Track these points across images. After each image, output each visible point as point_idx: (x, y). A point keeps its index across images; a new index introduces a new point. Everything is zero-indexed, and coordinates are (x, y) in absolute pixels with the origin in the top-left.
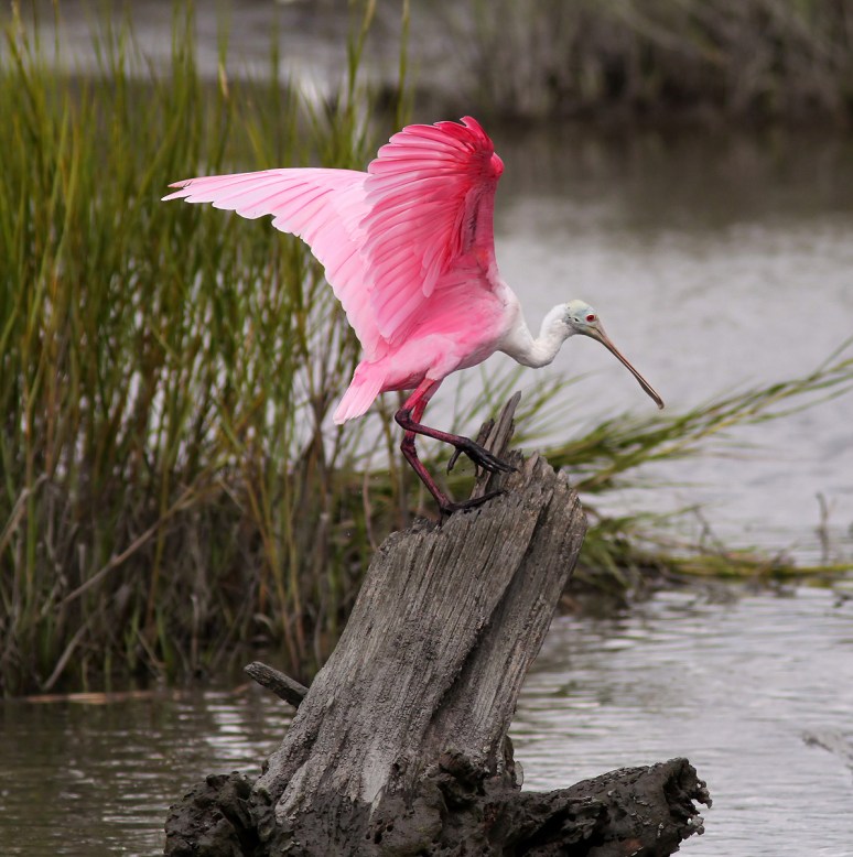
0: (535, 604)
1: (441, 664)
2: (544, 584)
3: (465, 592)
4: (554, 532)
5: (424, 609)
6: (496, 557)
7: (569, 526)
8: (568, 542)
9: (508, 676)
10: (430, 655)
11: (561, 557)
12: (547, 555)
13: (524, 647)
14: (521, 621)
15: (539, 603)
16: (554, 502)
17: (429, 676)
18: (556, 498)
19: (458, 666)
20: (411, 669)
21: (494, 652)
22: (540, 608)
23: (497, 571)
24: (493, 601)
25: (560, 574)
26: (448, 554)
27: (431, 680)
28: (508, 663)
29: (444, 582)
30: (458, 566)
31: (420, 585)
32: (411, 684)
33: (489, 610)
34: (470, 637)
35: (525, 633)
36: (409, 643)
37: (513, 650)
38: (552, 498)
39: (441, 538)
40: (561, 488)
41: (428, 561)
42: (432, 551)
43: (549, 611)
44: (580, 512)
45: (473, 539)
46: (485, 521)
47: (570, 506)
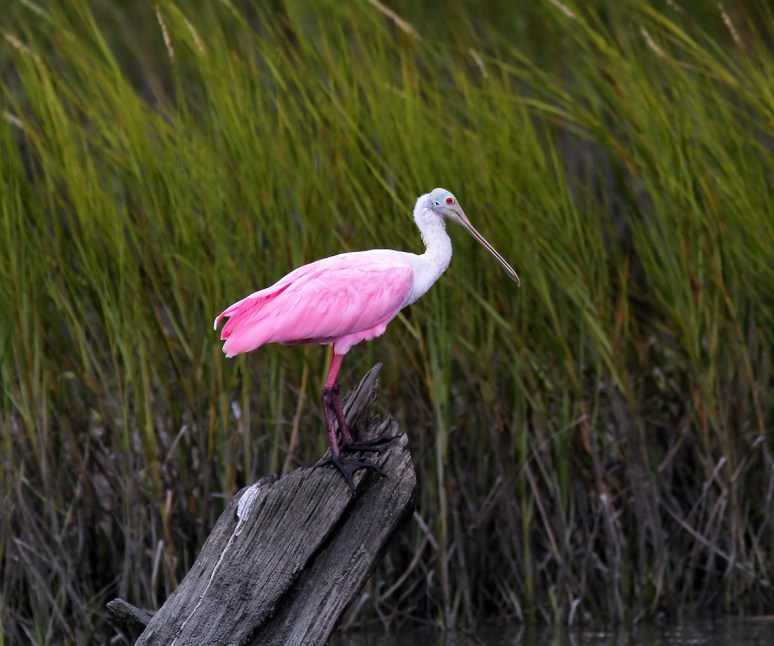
0: (355, 553)
1: (254, 604)
2: (366, 534)
3: (287, 540)
4: (384, 489)
5: (248, 556)
6: (320, 511)
7: (398, 484)
8: (394, 498)
9: (321, 616)
10: (245, 595)
11: (386, 511)
12: (373, 510)
13: (340, 591)
14: (341, 566)
15: (359, 552)
16: (389, 463)
17: (240, 615)
18: (391, 459)
19: (269, 605)
20: (223, 608)
21: (313, 594)
22: (359, 557)
23: (319, 523)
24: (310, 549)
25: (383, 527)
26: (277, 507)
27: (242, 618)
28: (322, 604)
29: (271, 533)
30: (285, 517)
31: (248, 534)
32: (222, 620)
33: (306, 558)
34: (285, 580)
35: (342, 578)
36: (228, 585)
37: (329, 593)
38: (388, 458)
39: (273, 492)
40: (398, 450)
41: (259, 512)
42: (263, 504)
43: (368, 559)
44: (411, 472)
45: (302, 495)
46: (316, 477)
47: (402, 466)
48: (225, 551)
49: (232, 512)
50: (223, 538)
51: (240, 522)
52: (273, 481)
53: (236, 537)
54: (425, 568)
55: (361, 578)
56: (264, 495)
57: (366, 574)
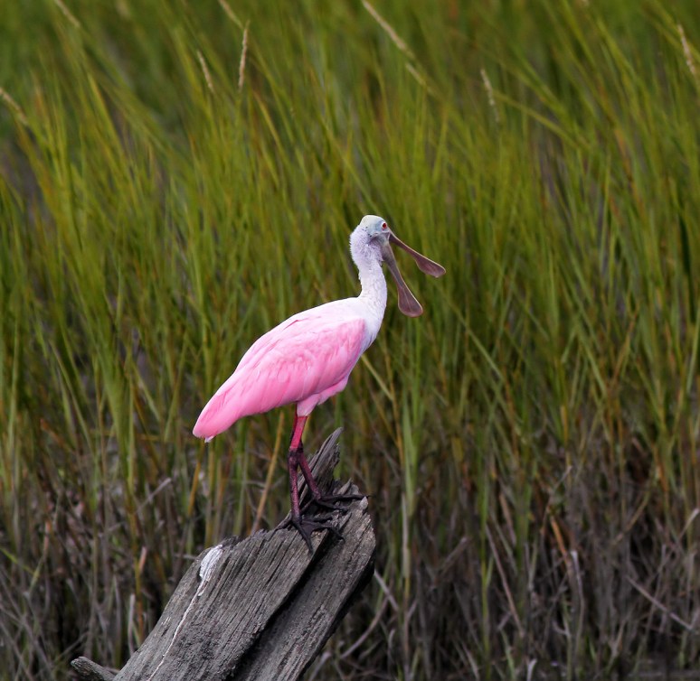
0: (315, 614)
1: (216, 664)
2: (326, 596)
3: (249, 601)
4: (344, 552)
5: (209, 616)
6: (281, 572)
7: (358, 546)
8: (354, 560)
9: (282, 675)
10: (207, 654)
11: (346, 573)
12: (333, 571)
13: (300, 650)
14: (301, 627)
15: (319, 613)
16: (349, 525)
17: (201, 673)
18: (351, 522)
19: (231, 665)
20: (186, 667)
21: (274, 654)
22: (320, 617)
23: (280, 584)
24: (271, 609)
25: (343, 588)
26: (239, 568)
28: (283, 664)
29: (233, 593)
30: (246, 578)
31: (210, 594)
33: (266, 618)
34: (246, 640)
35: (302, 638)
36: (190, 644)
37: (289, 653)
38: (348, 521)
39: (236, 553)
40: (358, 513)
41: (221, 573)
42: (225, 565)
43: (327, 620)
44: (371, 535)
45: (264, 556)
46: (278, 540)
47: (362, 529)
48: (187, 611)
49: (195, 573)
50: (186, 598)
51: (202, 583)
52: (235, 543)
53: (198, 597)
54: (384, 628)
55: (321, 638)
56: (227, 556)
57: (327, 634)
